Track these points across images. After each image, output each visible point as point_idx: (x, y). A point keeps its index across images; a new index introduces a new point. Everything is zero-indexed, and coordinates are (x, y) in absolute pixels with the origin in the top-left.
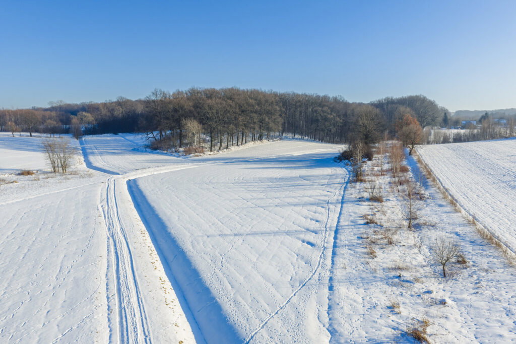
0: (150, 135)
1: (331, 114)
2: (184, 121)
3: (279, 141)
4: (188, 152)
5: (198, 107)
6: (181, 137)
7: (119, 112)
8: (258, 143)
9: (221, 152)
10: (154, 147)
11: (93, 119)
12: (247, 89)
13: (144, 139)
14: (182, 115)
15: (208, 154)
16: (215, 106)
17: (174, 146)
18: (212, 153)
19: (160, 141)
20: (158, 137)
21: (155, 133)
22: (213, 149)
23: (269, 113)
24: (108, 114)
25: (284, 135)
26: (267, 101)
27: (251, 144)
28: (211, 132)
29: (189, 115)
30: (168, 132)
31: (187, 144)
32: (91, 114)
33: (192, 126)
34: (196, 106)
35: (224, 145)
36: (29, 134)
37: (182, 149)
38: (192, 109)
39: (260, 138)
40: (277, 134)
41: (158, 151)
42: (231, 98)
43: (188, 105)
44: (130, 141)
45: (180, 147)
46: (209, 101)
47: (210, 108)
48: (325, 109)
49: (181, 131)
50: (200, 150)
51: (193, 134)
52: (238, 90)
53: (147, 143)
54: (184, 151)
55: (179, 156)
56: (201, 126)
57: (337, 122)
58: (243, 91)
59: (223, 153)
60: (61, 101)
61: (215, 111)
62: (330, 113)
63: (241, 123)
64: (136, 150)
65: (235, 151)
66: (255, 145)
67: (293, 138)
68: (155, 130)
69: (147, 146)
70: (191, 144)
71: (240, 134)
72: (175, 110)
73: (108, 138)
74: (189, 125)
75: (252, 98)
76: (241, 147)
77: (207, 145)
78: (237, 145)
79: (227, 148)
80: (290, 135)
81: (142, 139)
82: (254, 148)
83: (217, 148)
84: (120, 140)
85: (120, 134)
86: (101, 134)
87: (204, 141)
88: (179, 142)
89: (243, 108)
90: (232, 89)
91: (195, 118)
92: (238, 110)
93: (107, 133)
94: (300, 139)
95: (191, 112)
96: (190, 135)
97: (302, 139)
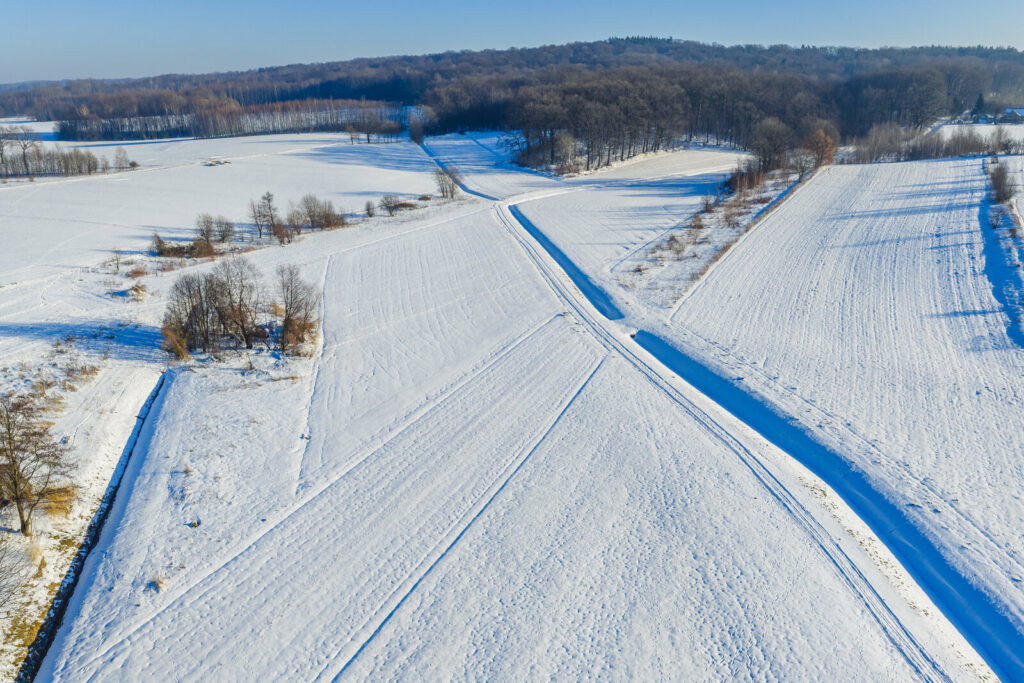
3: (681, 152)
4: (560, 171)
5: (574, 115)
6: (553, 150)
7: (466, 101)
9: (599, 170)
10: (521, 163)
11: (434, 114)
15: (583, 174)
16: (595, 113)
17: (545, 162)
22: (590, 165)
24: (452, 105)
25: (694, 140)
27: (640, 158)
29: (563, 126)
30: (537, 141)
31: (559, 159)
33: (566, 140)
34: (572, 112)
35: (605, 159)
36: (366, 137)
37: (553, 167)
38: (567, 117)
39: (656, 148)
40: (684, 139)
41: (527, 168)
43: (563, 113)
44: (487, 148)
45: (552, 163)
46: (588, 105)
47: (589, 115)
50: (574, 167)
53: (511, 153)
54: (556, 170)
55: (551, 177)
59: (602, 173)
63: (626, 133)
64: (499, 165)
65: (618, 168)
66: (646, 159)
69: (512, 161)
70: (564, 158)
71: (626, 145)
72: (547, 118)
74: (563, 139)
76: (626, 163)
77: (584, 160)
78: (622, 159)
79: (608, 164)
82: (643, 164)
83: (595, 164)
84: (471, 145)
85: (468, 134)
86: (444, 133)
87: (581, 153)
88: (550, 154)
89: (630, 113)
92: (623, 116)
95: (565, 121)
96: (563, 149)
97: (717, 146)
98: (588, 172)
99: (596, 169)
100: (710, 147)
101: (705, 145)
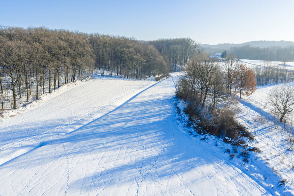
1: (136, 55)
3: (91, 80)
8: (72, 85)
12: (56, 30)
23: (81, 55)
26: (77, 43)
27: (64, 88)
39: (74, 79)
42: (38, 40)
48: (131, 50)
52: (47, 31)
57: (142, 62)
58: (52, 31)
62: (135, 53)
75: (62, 40)
78: (49, 92)
89: (54, 52)
90: (41, 29)
94: (108, 76)
97: (110, 76)
98: (15, 111)
99: (25, 105)
100: (106, 76)
101: (103, 75)
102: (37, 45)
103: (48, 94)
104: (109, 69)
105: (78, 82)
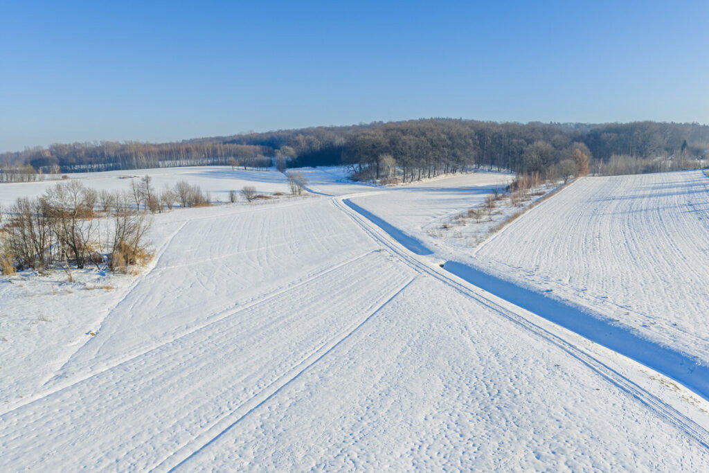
0: (352, 169)
2: (381, 156)
4: (384, 183)
5: (394, 144)
6: (378, 169)
7: (317, 145)
8: (450, 175)
9: (412, 183)
10: (355, 179)
11: (294, 152)
13: (346, 172)
14: (379, 151)
15: (401, 185)
16: (408, 142)
17: (372, 178)
18: (404, 184)
19: (360, 173)
20: (358, 170)
21: (356, 166)
22: (406, 180)
24: (308, 147)
25: (481, 167)
27: (443, 177)
28: (404, 166)
29: (385, 151)
30: (367, 165)
31: (383, 176)
32: (292, 147)
33: (388, 160)
34: (392, 142)
35: (417, 177)
36: (244, 168)
37: (378, 181)
38: (388, 145)
39: (454, 171)
40: (474, 166)
41: (358, 182)
42: (424, 134)
43: (385, 142)
44: (331, 174)
45: (377, 179)
46: (404, 137)
47: (404, 144)
49: (378, 165)
50: (394, 181)
51: (388, 167)
53: (349, 175)
54: (381, 182)
55: (376, 186)
56: (395, 160)
59: (415, 184)
60: (251, 131)
61: (408, 147)
63: (432, 157)
64: (339, 181)
65: (426, 182)
66: (447, 178)
67: (489, 171)
68: (355, 163)
69: (348, 178)
70: (386, 176)
71: (432, 168)
72: (374, 146)
73: (310, 171)
74: (385, 159)
76: (433, 179)
77: (401, 177)
78: (429, 177)
79: (419, 179)
80: (487, 168)
81: (344, 171)
82: (444, 180)
83: (410, 179)
84: (320, 173)
85: (318, 167)
86: (301, 167)
87: (399, 173)
88: (376, 174)
89: (435, 144)
91: (390, 154)
92: (429, 145)
93: (306, 166)
94: (496, 172)
95: (387, 148)
96: (386, 168)
99: (410, 182)
102: (422, 138)
103: (427, 179)
104: (498, 166)
105: (458, 174)
